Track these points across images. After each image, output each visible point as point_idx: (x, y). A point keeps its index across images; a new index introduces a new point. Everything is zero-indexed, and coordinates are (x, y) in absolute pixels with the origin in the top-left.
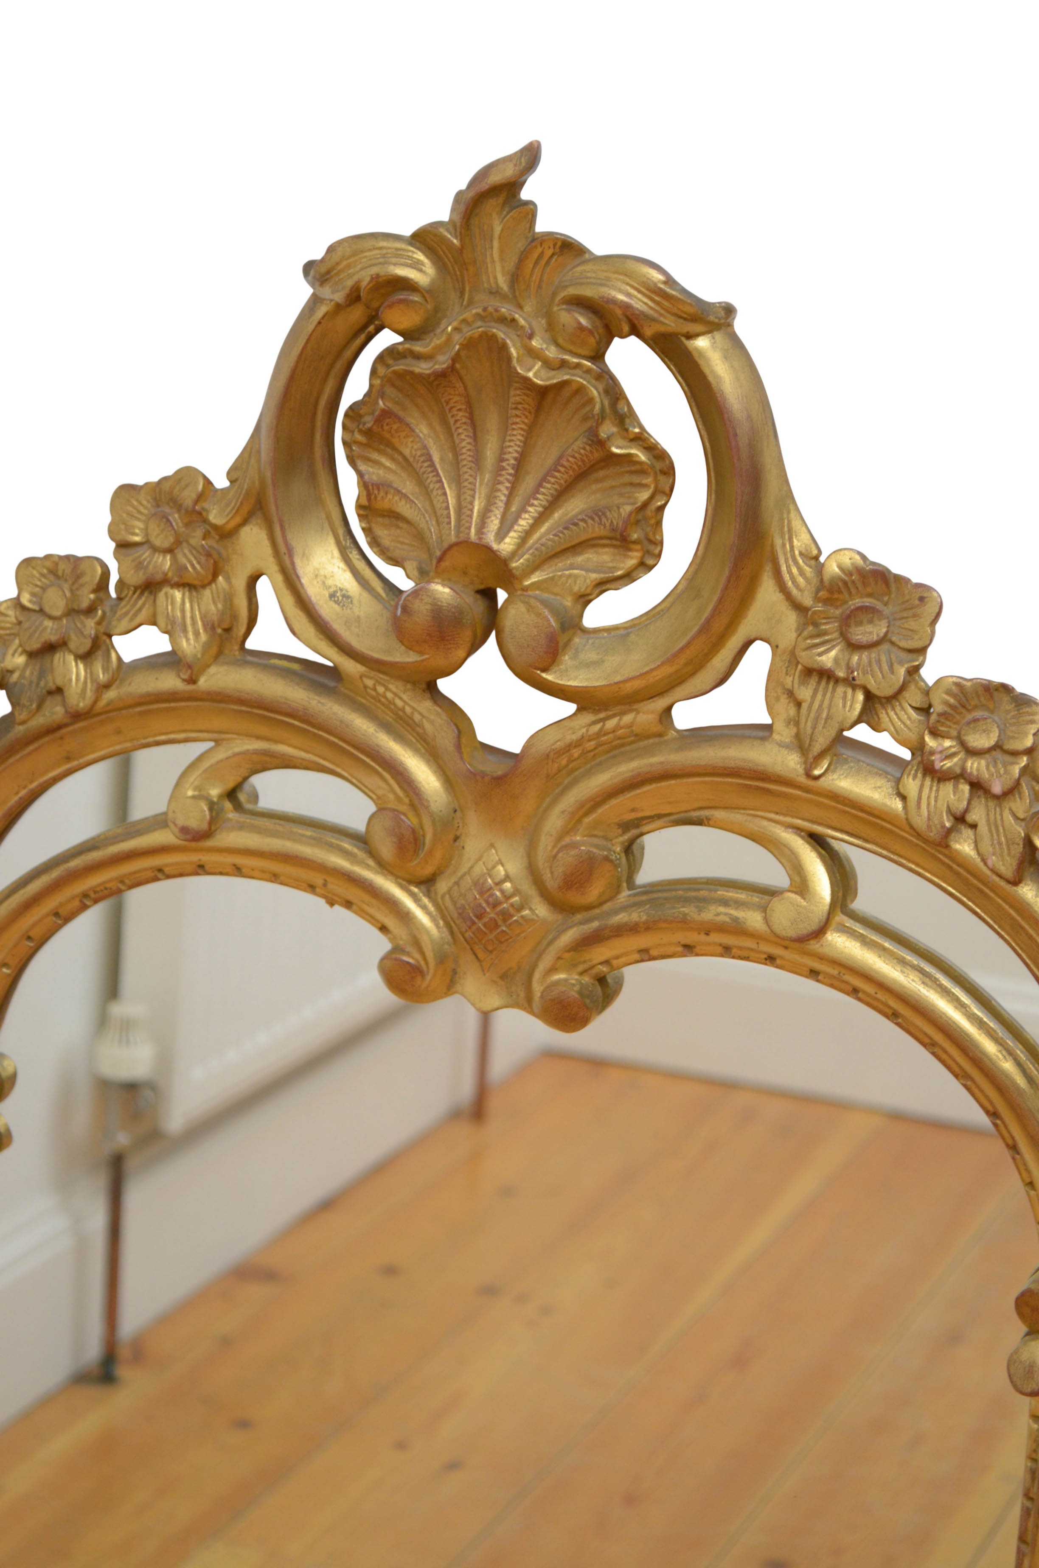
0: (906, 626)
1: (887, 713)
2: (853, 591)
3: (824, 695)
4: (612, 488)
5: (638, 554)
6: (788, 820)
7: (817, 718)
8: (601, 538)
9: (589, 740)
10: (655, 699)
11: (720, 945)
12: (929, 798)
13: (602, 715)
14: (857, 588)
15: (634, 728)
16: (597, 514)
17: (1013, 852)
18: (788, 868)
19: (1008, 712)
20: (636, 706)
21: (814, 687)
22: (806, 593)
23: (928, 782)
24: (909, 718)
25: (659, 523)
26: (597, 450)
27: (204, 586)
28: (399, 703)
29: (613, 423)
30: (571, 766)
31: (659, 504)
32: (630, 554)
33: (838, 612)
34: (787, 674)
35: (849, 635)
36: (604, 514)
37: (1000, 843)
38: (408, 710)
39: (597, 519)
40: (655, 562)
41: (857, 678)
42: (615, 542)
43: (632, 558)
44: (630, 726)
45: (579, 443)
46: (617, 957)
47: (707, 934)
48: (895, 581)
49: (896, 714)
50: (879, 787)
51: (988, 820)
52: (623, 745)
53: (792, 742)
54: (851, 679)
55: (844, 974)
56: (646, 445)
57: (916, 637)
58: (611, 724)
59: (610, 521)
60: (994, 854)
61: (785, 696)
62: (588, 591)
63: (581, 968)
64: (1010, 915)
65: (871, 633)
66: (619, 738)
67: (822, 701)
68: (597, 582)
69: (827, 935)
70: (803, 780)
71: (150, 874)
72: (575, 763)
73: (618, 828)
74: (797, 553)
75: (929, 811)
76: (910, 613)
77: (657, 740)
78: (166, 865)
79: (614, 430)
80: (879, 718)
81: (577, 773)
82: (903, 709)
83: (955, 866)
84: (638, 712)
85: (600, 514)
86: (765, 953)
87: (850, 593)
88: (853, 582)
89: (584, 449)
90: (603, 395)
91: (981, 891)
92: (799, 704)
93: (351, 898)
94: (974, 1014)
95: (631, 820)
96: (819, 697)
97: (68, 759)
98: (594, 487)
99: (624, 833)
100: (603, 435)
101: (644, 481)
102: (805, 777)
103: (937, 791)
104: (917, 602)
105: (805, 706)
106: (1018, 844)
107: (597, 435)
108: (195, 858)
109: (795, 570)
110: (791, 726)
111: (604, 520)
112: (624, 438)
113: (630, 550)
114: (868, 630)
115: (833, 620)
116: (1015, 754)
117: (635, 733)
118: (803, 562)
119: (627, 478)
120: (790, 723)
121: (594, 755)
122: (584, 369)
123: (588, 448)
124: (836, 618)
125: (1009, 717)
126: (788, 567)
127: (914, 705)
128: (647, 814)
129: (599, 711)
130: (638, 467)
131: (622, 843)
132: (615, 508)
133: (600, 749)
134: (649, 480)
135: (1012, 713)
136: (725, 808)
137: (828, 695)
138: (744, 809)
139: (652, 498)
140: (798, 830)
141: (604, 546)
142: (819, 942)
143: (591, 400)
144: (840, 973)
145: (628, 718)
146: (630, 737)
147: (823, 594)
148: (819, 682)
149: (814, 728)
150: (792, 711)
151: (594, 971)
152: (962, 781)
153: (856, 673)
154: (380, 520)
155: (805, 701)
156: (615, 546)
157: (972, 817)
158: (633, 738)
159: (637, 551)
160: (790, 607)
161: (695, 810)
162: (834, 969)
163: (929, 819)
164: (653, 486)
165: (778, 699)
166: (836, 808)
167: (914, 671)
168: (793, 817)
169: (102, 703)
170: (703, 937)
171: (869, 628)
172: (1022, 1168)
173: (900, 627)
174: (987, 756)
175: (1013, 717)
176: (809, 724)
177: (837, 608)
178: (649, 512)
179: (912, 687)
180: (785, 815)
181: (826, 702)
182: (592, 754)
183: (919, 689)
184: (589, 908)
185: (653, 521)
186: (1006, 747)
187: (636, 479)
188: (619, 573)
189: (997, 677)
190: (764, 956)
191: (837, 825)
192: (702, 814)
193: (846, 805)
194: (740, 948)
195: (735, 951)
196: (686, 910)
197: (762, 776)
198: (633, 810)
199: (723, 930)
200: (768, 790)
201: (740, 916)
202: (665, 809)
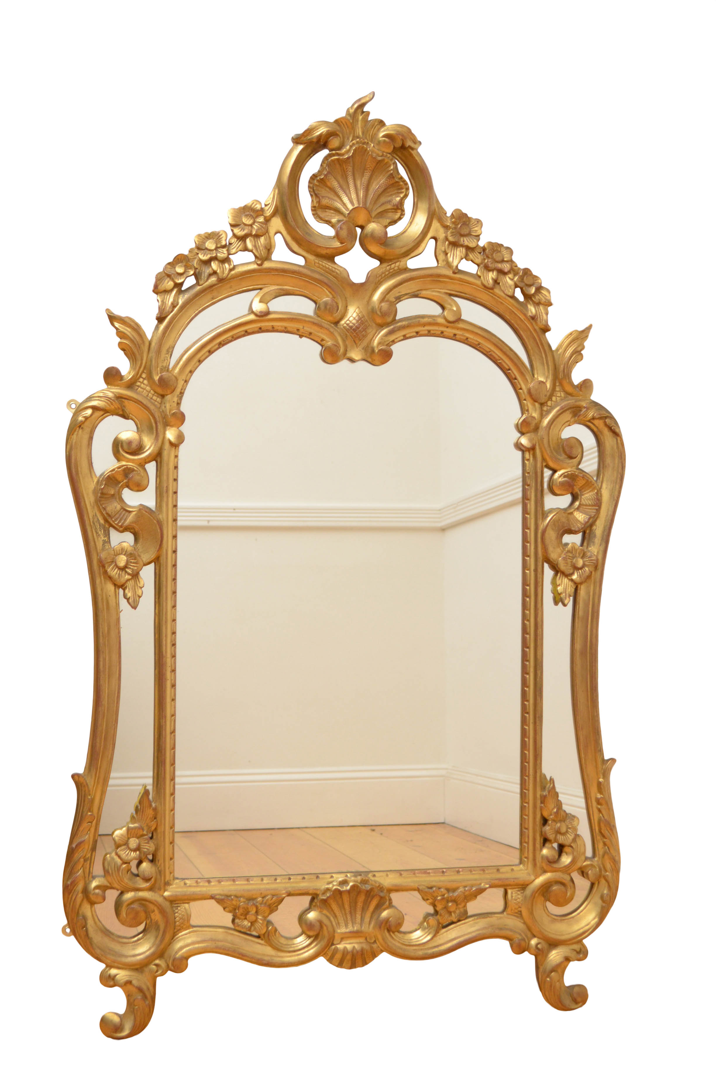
0: (474, 230)
1: (471, 255)
3: (454, 251)
4: (392, 195)
5: (400, 214)
6: (444, 291)
7: (454, 257)
8: (390, 209)
9: (383, 273)
10: (403, 259)
11: (428, 330)
12: (486, 276)
13: (390, 263)
17: (512, 288)
20: (400, 260)
23: (485, 272)
24: (478, 256)
25: (404, 205)
26: (392, 181)
27: (262, 236)
28: (327, 266)
31: (405, 198)
34: (442, 246)
35: (461, 232)
37: (507, 287)
38: (330, 267)
39: (389, 203)
40: (404, 216)
41: (464, 243)
42: (393, 210)
43: (396, 216)
44: (398, 266)
45: (385, 179)
46: (396, 339)
49: (474, 255)
50: (470, 276)
51: (503, 281)
54: (462, 244)
55: (464, 333)
56: (403, 180)
57: (477, 232)
58: (393, 266)
59: (393, 203)
60: (505, 289)
61: (442, 253)
62: (388, 225)
63: (387, 343)
64: (509, 308)
65: (466, 231)
66: (394, 270)
68: (390, 222)
69: (460, 321)
70: (452, 275)
71: (243, 333)
72: (382, 279)
76: (474, 226)
77: (402, 270)
78: (249, 329)
79: (396, 174)
80: (468, 257)
81: (382, 282)
82: (476, 253)
83: (494, 296)
84: (400, 261)
85: (390, 201)
86: (441, 330)
87: (459, 221)
88: (460, 217)
90: (393, 164)
91: (502, 303)
92: (447, 254)
93: (312, 331)
95: (396, 298)
97: (213, 298)
98: (386, 195)
99: (396, 301)
100: (394, 176)
101: (402, 191)
102: (452, 273)
103: (488, 274)
104: (476, 223)
106: (513, 286)
107: (392, 175)
108: (259, 325)
110: (444, 262)
111: (391, 203)
113: (397, 212)
115: (455, 228)
116: (506, 262)
117: (399, 268)
119: (396, 191)
120: (442, 261)
123: (388, 180)
127: (479, 251)
128: (403, 293)
129: (389, 262)
130: (401, 187)
132: (394, 199)
133: (389, 274)
134: (404, 190)
135: (505, 252)
136: (425, 290)
138: (430, 290)
139: (404, 196)
140: (447, 293)
141: (390, 212)
142: (458, 323)
143: (389, 166)
145: (397, 264)
146: (396, 270)
147: (453, 220)
148: (452, 248)
149: (453, 259)
150: (444, 257)
151: (390, 344)
152: (495, 270)
154: (320, 210)
155: (449, 253)
156: (394, 213)
157: (498, 281)
158: (398, 270)
159: (399, 212)
160: (442, 227)
161: (416, 291)
162: (461, 332)
163: (486, 281)
165: (440, 254)
166: (459, 284)
167: (477, 242)
168: (444, 289)
169: (230, 276)
170: (423, 328)
174: (501, 263)
176: (451, 258)
177: (456, 225)
179: (477, 246)
180: (441, 289)
183: (479, 247)
184: (388, 323)
186: (504, 260)
187: (399, 191)
188: (394, 219)
189: (500, 243)
190: (440, 332)
191: (458, 290)
192: (418, 292)
193: (462, 282)
194: (433, 330)
195: (432, 332)
196: (419, 319)
197: (439, 276)
198: (399, 292)
199: (430, 324)
200: (440, 281)
201: (435, 318)
202: (408, 292)
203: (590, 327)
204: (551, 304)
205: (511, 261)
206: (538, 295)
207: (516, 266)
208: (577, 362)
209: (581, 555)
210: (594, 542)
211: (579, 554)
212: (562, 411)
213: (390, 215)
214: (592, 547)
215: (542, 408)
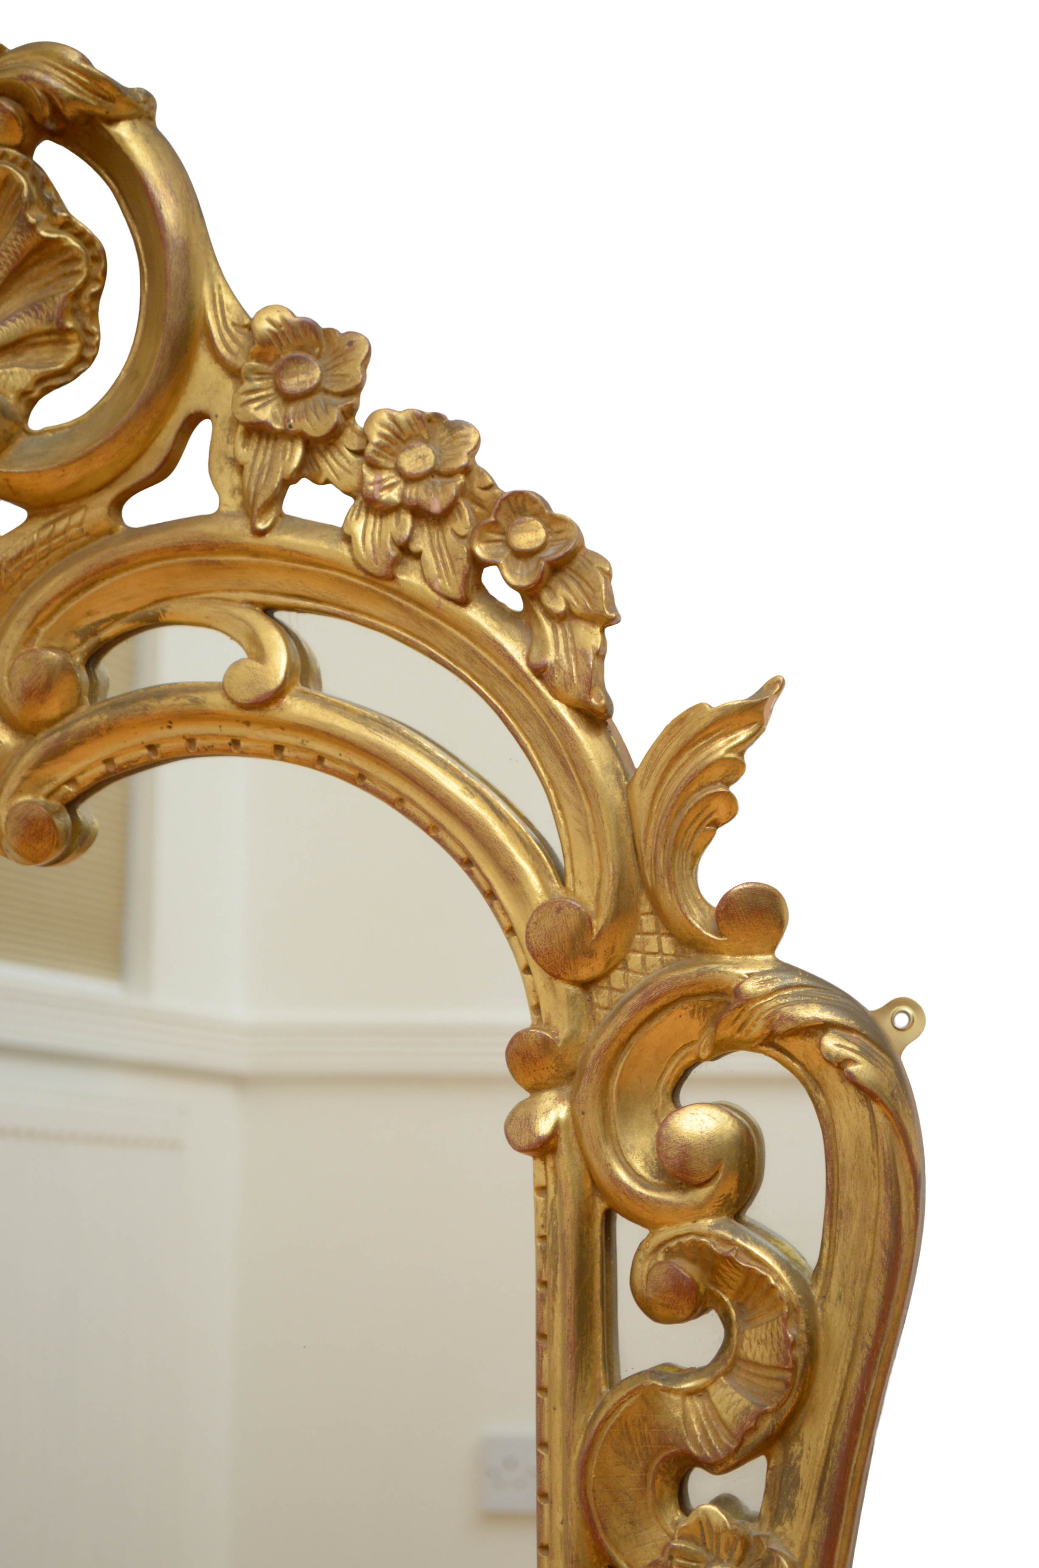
0: (338, 372)
1: (327, 461)
2: (284, 343)
3: (265, 454)
4: (47, 284)
5: (76, 346)
6: (241, 596)
7: (259, 476)
8: (39, 334)
9: (41, 544)
10: (103, 491)
11: (184, 737)
12: (373, 534)
13: (52, 518)
14: (288, 340)
15: (84, 526)
16: (33, 309)
17: (457, 568)
18: (244, 643)
19: (442, 439)
20: (83, 503)
21: (255, 447)
22: (240, 355)
23: (371, 519)
24: (348, 462)
25: (94, 314)
26: (28, 237)
29: (42, 211)
30: (24, 577)
31: (93, 290)
32: (69, 347)
33: (271, 369)
34: (228, 442)
35: (283, 386)
36: (40, 308)
37: (445, 565)
39: (33, 314)
40: (94, 353)
41: (293, 425)
42: (52, 337)
43: (71, 351)
44: (80, 524)
45: (11, 235)
46: (82, 772)
47: (169, 727)
48: (325, 336)
49: (336, 460)
50: (325, 536)
51: (432, 546)
52: (74, 549)
53: (238, 512)
54: (287, 427)
55: (307, 742)
56: (75, 231)
57: (348, 380)
58: (61, 526)
59: (46, 313)
60: (440, 576)
61: (229, 465)
62: (30, 389)
63: (47, 789)
64: (463, 642)
65: (304, 382)
66: (71, 540)
67: (264, 459)
68: (38, 377)
69: (285, 700)
70: (250, 540)
72: (28, 573)
73: (77, 637)
74: (229, 323)
75: (373, 546)
76: (341, 360)
77: (108, 537)
79: (45, 216)
80: (319, 467)
81: (31, 585)
82: (342, 454)
83: (404, 603)
84: (86, 508)
85: (36, 307)
86: (228, 736)
87: (281, 345)
88: (283, 333)
89: (16, 239)
90: (29, 181)
91: (433, 624)
92: (241, 468)
94: (438, 757)
95: (88, 626)
96: (260, 456)
98: (30, 286)
99: (83, 641)
100: (32, 220)
101: (77, 268)
102: (251, 535)
103: (381, 526)
104: (347, 347)
105: (247, 468)
106: (462, 559)
107: (26, 219)
109: (227, 338)
110: (237, 496)
111: (40, 313)
112: (54, 225)
113: (68, 342)
114: (300, 379)
115: (267, 376)
116: (451, 474)
117: (85, 531)
118: (236, 330)
119: (61, 270)
120: (234, 492)
121: (47, 563)
122: (11, 157)
123: (19, 237)
124: (270, 374)
125: (443, 443)
126: (221, 335)
127: (352, 448)
128: (104, 615)
129: (49, 514)
130: (70, 254)
131: (82, 654)
132: (51, 299)
133: (53, 555)
134: (82, 266)
135: (447, 439)
136: (179, 598)
137: (269, 452)
138: (198, 593)
139: (86, 283)
140: (252, 604)
141: (43, 344)
142: (278, 706)
143: (20, 187)
144: (303, 741)
145: (77, 517)
146: (81, 537)
147: (256, 348)
148: (259, 443)
149: (256, 485)
150: (236, 480)
151: (60, 793)
152: (403, 511)
153: (292, 421)
155: (247, 463)
156: (53, 343)
157: (415, 547)
158: (84, 539)
159: (74, 342)
160: (226, 376)
161: (150, 605)
162: (297, 738)
163: (374, 552)
164: (85, 270)
165: (221, 470)
166: (285, 568)
167: (350, 412)
168: (245, 591)
170: (166, 732)
171: (302, 378)
172: (500, 912)
173: (333, 375)
174: (425, 481)
175: (448, 442)
176: (253, 482)
177: (270, 363)
178: (85, 300)
179: (349, 431)
180: (237, 591)
181: (268, 458)
182: (44, 561)
183: (356, 432)
184: (50, 723)
185: (87, 310)
186: (442, 470)
187: (68, 269)
188: (60, 367)
189: (428, 408)
190: (227, 741)
191: (289, 589)
192: (158, 608)
193: (294, 561)
194: (204, 736)
195: (199, 743)
196: (146, 702)
197: (210, 546)
198: (89, 614)
199: (184, 716)
200: (218, 563)
201: (199, 696)
202: (121, 608)
203: (775, 686)
204: (614, 620)
205: (467, 470)
206: (567, 587)
207: (492, 486)
208: (717, 824)
209: (738, 1553)
210: (791, 1506)
211: (730, 1550)
212: (649, 1010)
213: (45, 353)
214: (787, 1525)
215: (590, 1000)
